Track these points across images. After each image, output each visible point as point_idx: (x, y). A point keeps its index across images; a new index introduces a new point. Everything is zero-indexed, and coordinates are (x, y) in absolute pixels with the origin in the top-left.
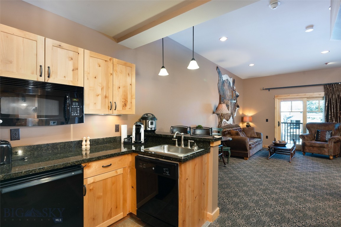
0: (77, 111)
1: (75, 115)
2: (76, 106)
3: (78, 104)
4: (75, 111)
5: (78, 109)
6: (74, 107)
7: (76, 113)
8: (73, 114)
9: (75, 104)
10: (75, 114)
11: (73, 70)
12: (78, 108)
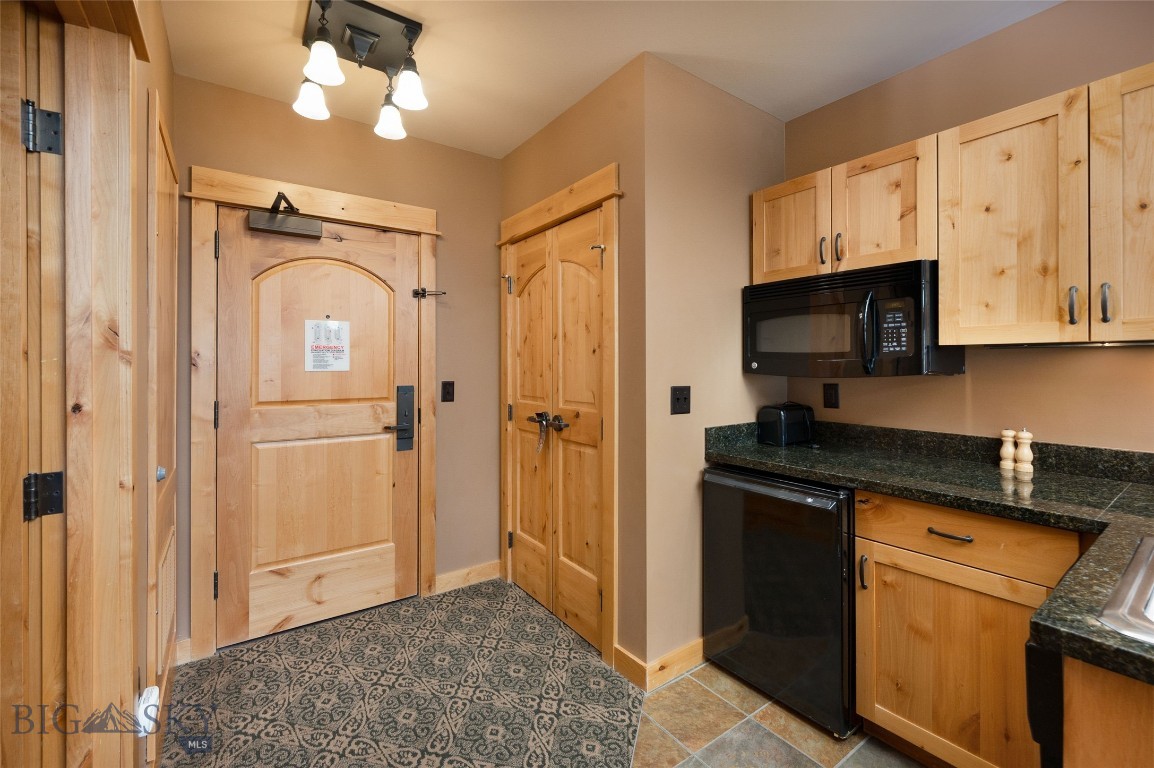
0: (899, 337)
1: (892, 349)
2: (895, 322)
3: (904, 317)
4: (892, 338)
5: (903, 330)
6: (889, 328)
7: (895, 344)
8: (887, 347)
9: (894, 317)
10: (894, 347)
11: (902, 216)
12: (903, 327)
